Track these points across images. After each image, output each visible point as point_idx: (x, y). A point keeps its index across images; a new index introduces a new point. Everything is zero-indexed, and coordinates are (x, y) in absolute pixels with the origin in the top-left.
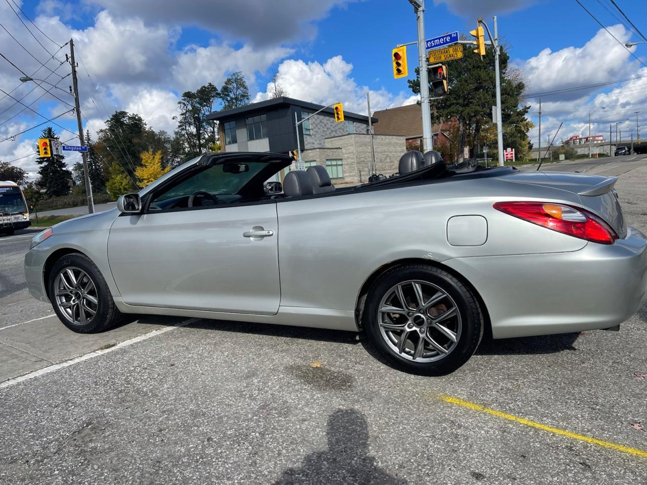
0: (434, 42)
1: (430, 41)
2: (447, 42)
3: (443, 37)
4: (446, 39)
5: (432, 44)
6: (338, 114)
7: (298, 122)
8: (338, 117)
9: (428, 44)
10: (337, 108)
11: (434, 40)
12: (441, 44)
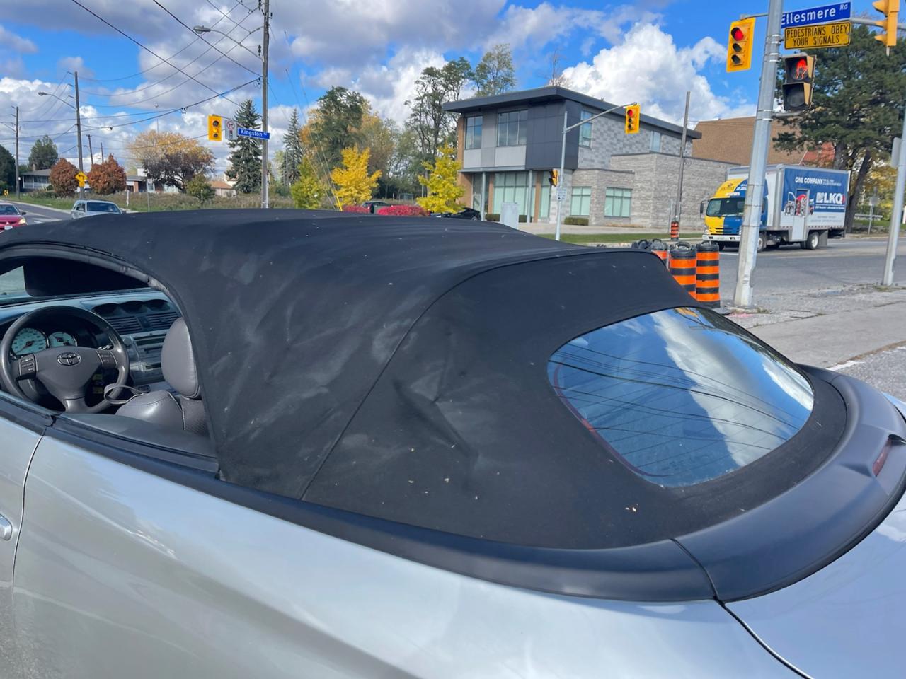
0: (806, 16)
1: (800, 13)
2: (829, 18)
3: (823, 9)
4: (828, 13)
5: (801, 18)
6: (630, 120)
7: (567, 127)
8: (630, 126)
9: (795, 19)
10: (630, 112)
11: (806, 12)
12: (817, 20)
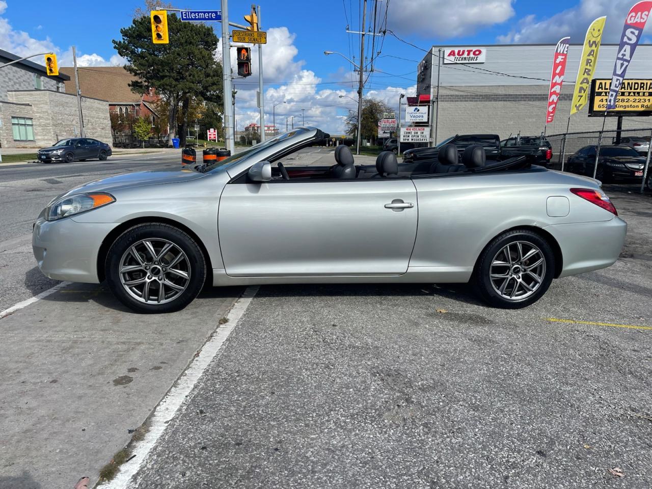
0: (198, 15)
1: (195, 13)
2: (212, 19)
3: (208, 13)
4: (211, 15)
5: (196, 16)
6: (50, 66)
8: (51, 70)
9: (192, 16)
11: (199, 12)
12: (205, 19)
